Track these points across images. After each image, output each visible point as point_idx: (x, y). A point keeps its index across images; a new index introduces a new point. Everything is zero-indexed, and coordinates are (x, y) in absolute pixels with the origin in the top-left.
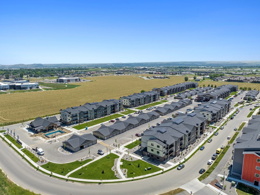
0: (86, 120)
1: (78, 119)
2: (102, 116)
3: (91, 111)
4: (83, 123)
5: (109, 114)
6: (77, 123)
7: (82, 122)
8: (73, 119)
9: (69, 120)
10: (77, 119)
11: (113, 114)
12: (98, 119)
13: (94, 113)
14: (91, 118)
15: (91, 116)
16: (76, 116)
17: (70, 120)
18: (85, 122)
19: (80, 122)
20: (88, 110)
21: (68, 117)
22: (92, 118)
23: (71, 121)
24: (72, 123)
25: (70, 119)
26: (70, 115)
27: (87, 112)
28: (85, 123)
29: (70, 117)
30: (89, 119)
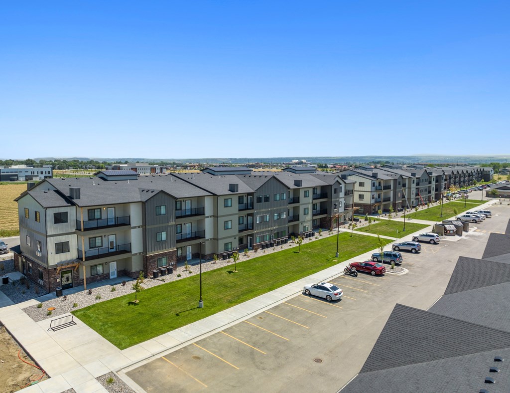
0: (189, 257)
1: (136, 247)
2: (279, 238)
3: (221, 202)
4: (169, 278)
5: (310, 230)
6: (125, 274)
7: (163, 273)
8: (92, 245)
9: (62, 248)
10: (125, 249)
11: (325, 234)
12: (260, 253)
13: (235, 219)
14: (221, 250)
15: (222, 233)
16: (123, 223)
17: (72, 255)
18: (182, 273)
19: (148, 268)
20: (202, 193)
21: (52, 229)
22: (226, 249)
23: (79, 258)
24: (84, 273)
25: (73, 240)
26: (71, 212)
27: (194, 206)
28: (185, 275)
29: (70, 226)
30: (208, 251)
